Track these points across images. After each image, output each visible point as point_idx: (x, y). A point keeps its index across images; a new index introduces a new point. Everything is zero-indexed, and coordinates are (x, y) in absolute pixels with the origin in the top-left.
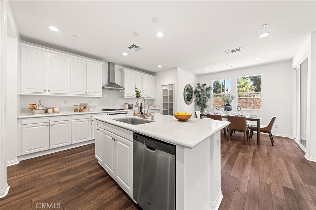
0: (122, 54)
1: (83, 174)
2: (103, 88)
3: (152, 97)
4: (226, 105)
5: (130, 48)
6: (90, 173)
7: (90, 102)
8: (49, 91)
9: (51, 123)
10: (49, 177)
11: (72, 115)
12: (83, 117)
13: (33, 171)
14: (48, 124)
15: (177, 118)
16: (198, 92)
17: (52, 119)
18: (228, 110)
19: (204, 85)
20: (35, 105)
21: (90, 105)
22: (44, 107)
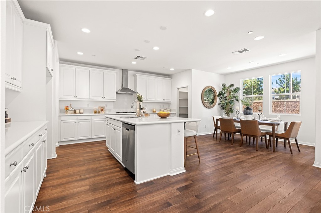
0: (131, 62)
1: (97, 154)
2: (117, 93)
3: (166, 101)
4: (246, 109)
5: (136, 58)
6: (101, 154)
7: (106, 105)
8: (77, 96)
9: (78, 121)
10: (77, 153)
11: (92, 115)
12: (100, 117)
13: (68, 150)
14: (76, 121)
15: (159, 116)
16: (223, 94)
17: (79, 118)
18: (247, 114)
19: (232, 85)
20: (68, 107)
21: (106, 108)
22: (73, 109)
